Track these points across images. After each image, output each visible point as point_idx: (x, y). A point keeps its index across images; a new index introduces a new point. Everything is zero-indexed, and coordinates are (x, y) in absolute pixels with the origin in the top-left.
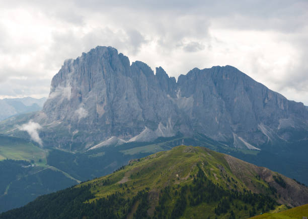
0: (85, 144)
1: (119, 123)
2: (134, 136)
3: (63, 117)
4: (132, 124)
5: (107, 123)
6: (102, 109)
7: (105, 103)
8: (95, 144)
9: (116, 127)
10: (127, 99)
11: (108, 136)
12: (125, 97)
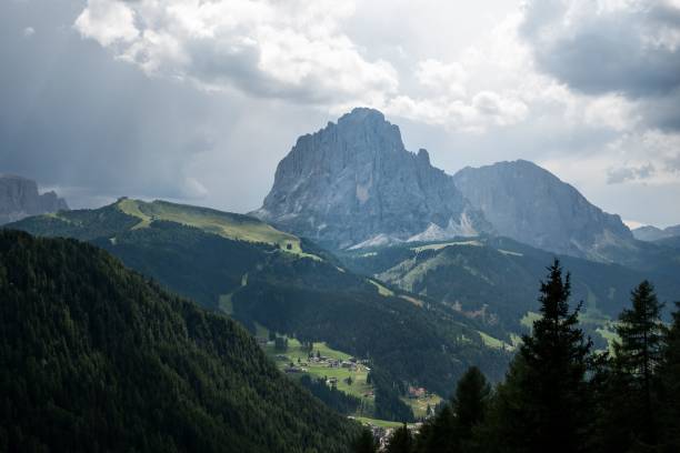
0: (338, 244)
1: (392, 215)
2: (414, 235)
3: (300, 208)
4: (411, 216)
5: (373, 213)
6: (366, 191)
7: (370, 184)
8: (355, 243)
9: (386, 220)
10: (402, 180)
11: (373, 233)
12: (399, 178)
